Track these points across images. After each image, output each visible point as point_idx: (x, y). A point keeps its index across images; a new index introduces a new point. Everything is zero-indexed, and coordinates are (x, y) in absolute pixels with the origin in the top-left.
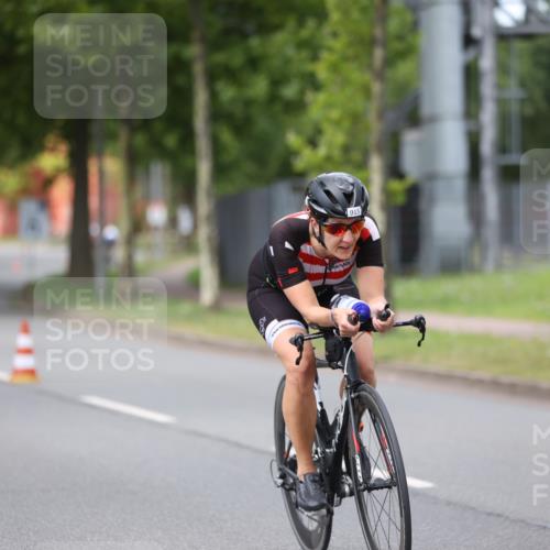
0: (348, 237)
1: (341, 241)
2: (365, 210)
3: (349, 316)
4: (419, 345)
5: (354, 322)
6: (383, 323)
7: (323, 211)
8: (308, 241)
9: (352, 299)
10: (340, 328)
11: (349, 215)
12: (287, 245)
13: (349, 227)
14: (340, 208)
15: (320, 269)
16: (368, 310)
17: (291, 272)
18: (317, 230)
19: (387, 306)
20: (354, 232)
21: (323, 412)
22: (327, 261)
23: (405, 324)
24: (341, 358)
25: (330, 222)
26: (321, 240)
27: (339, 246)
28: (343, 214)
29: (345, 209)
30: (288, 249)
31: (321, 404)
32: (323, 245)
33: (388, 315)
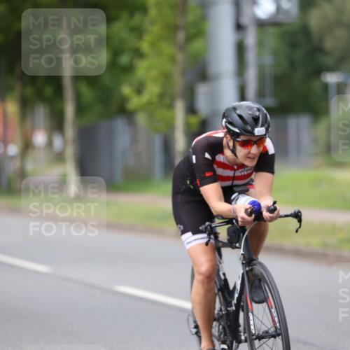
0: (254, 150)
1: (249, 153)
2: (267, 130)
3: (246, 210)
4: (297, 231)
5: (250, 215)
6: (271, 215)
7: (237, 130)
8: (222, 153)
9: (248, 197)
10: (239, 219)
11: (256, 134)
12: (207, 155)
13: (255, 143)
14: (249, 128)
15: (230, 173)
16: (259, 205)
17: (207, 175)
18: (231, 144)
19: (275, 203)
20: (258, 146)
21: (226, 280)
22: (236, 167)
23: (286, 216)
24: (239, 240)
25: (242, 138)
26: (234, 151)
27: (247, 157)
28: (252, 133)
29: (253, 129)
30: (207, 159)
31: (224, 274)
32: (235, 155)
33: (275, 209)
